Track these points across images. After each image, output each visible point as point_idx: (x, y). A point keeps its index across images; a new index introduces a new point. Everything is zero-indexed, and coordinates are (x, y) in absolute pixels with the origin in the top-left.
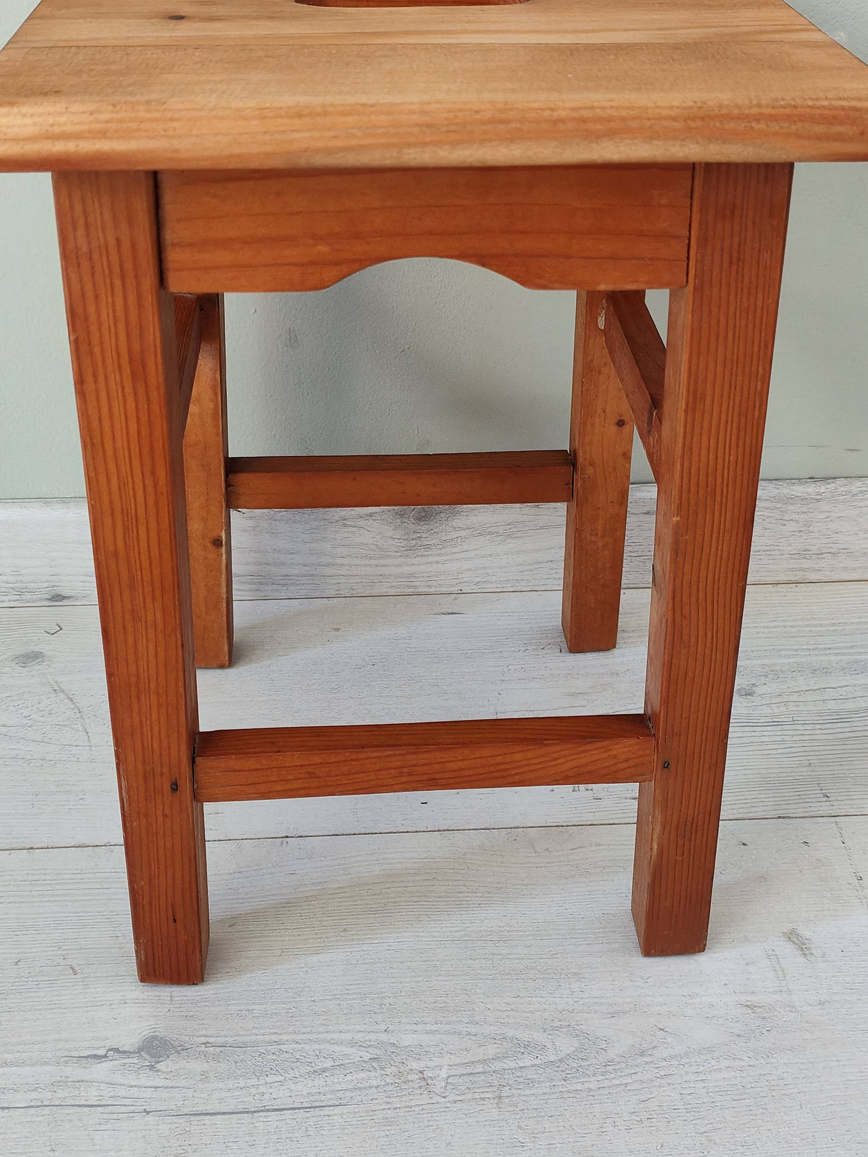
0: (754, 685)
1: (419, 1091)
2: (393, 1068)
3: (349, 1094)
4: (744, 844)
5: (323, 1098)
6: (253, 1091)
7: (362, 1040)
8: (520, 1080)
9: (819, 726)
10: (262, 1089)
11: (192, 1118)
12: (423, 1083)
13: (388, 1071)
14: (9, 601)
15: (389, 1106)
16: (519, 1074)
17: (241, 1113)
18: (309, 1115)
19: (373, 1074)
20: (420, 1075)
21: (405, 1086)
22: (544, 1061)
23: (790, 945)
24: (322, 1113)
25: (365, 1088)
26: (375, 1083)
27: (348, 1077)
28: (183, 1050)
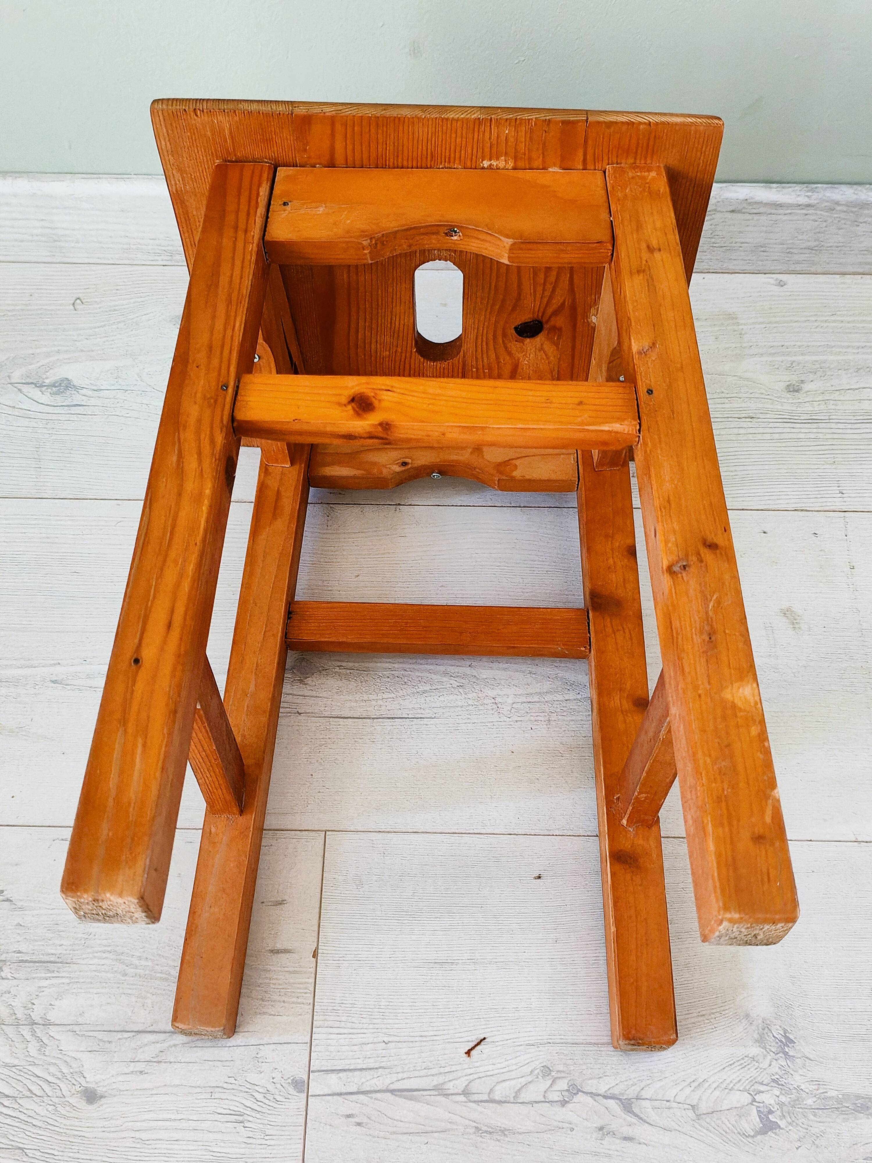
0: (802, 382)
1: (491, 712)
2: (475, 694)
3: (441, 710)
4: (765, 533)
5: (423, 712)
6: (374, 703)
7: (453, 671)
8: (565, 709)
9: (850, 426)
10: (380, 702)
11: (331, 719)
12: (495, 706)
13: (470, 696)
14: (162, 260)
15: (469, 721)
16: (564, 705)
17: (364, 718)
18: (412, 723)
19: (459, 697)
20: (493, 701)
21: (481, 708)
22: (583, 696)
23: (784, 619)
24: (422, 722)
25: (453, 707)
26: (460, 704)
27: (441, 698)
28: (323, 670)
